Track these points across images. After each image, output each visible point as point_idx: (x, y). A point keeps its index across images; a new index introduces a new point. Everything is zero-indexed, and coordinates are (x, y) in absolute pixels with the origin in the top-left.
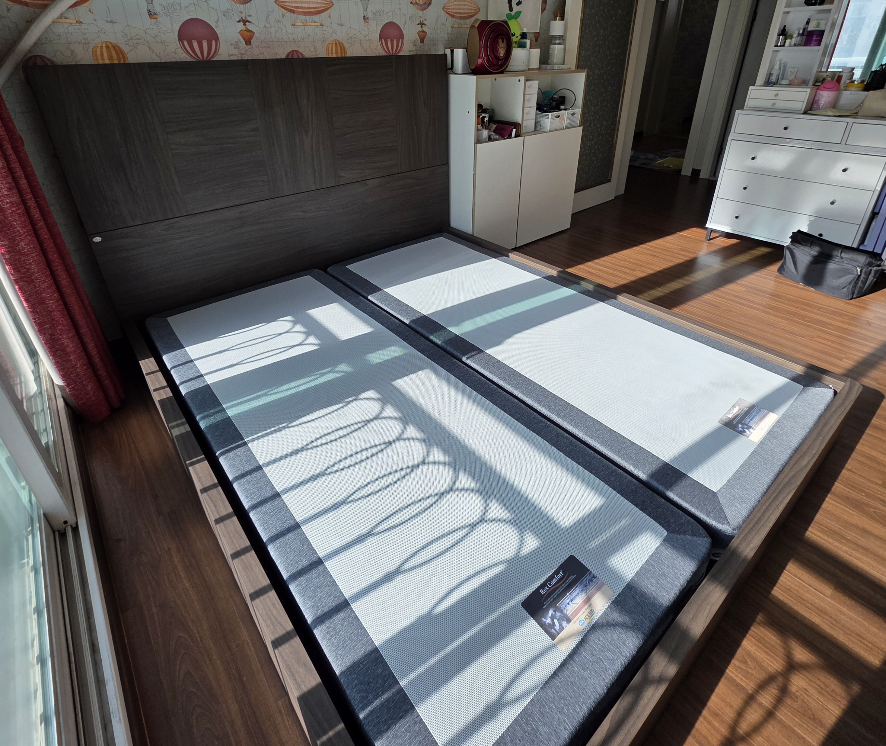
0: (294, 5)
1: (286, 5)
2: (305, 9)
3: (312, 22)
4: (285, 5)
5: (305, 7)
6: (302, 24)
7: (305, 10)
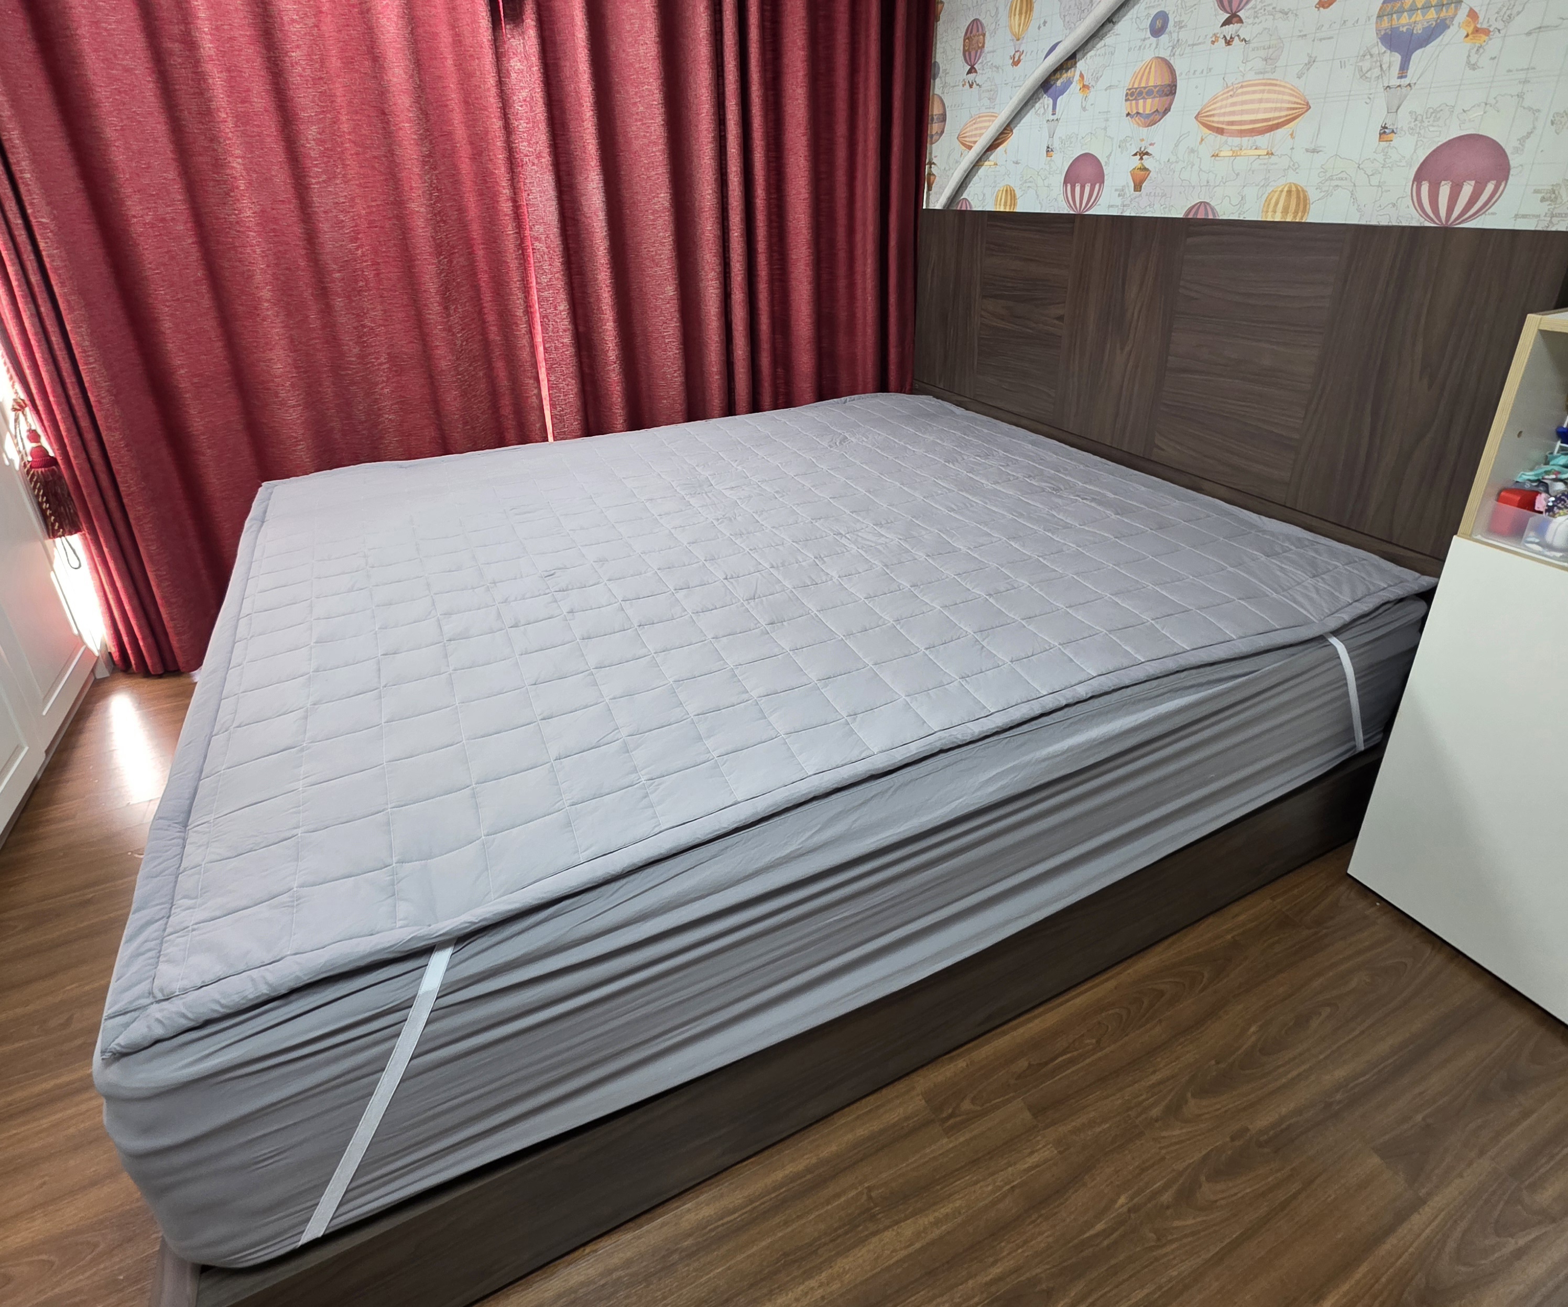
0: (1227, 119)
1: (1213, 122)
2: (1244, 124)
3: (1251, 149)
4: (1210, 121)
5: (1245, 121)
6: (1230, 153)
7: (1244, 127)
